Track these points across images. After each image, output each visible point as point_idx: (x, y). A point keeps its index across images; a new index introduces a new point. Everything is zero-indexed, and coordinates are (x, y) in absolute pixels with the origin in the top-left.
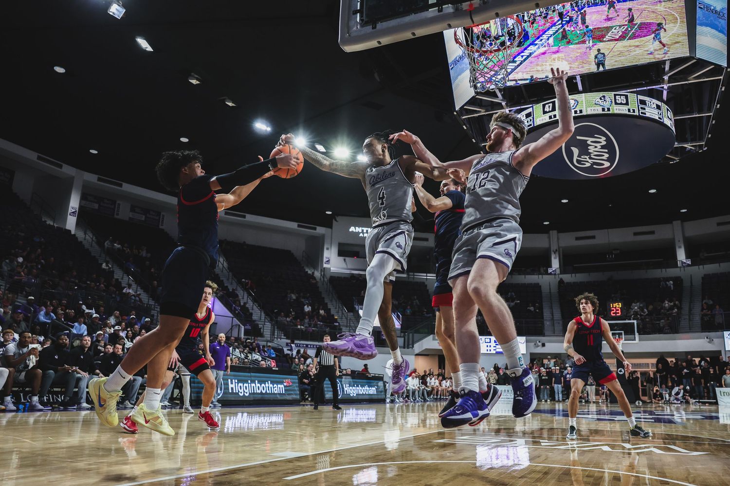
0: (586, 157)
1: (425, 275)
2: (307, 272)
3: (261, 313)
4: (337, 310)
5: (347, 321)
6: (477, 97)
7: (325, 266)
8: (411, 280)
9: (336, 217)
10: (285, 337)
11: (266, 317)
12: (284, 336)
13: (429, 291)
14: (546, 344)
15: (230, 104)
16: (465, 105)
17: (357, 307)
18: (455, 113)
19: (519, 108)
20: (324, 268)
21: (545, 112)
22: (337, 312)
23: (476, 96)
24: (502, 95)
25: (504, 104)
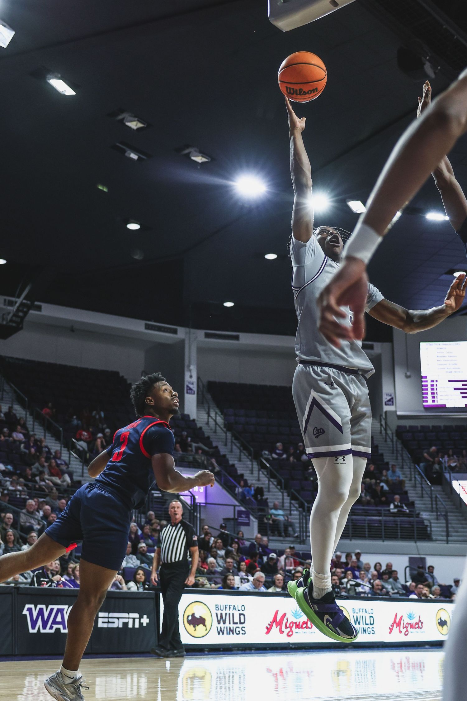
3: (283, 496)
4: (413, 482)
5: (432, 501)
7: (386, 408)
11: (293, 502)
17: (447, 476)
20: (386, 412)
22: (412, 487)
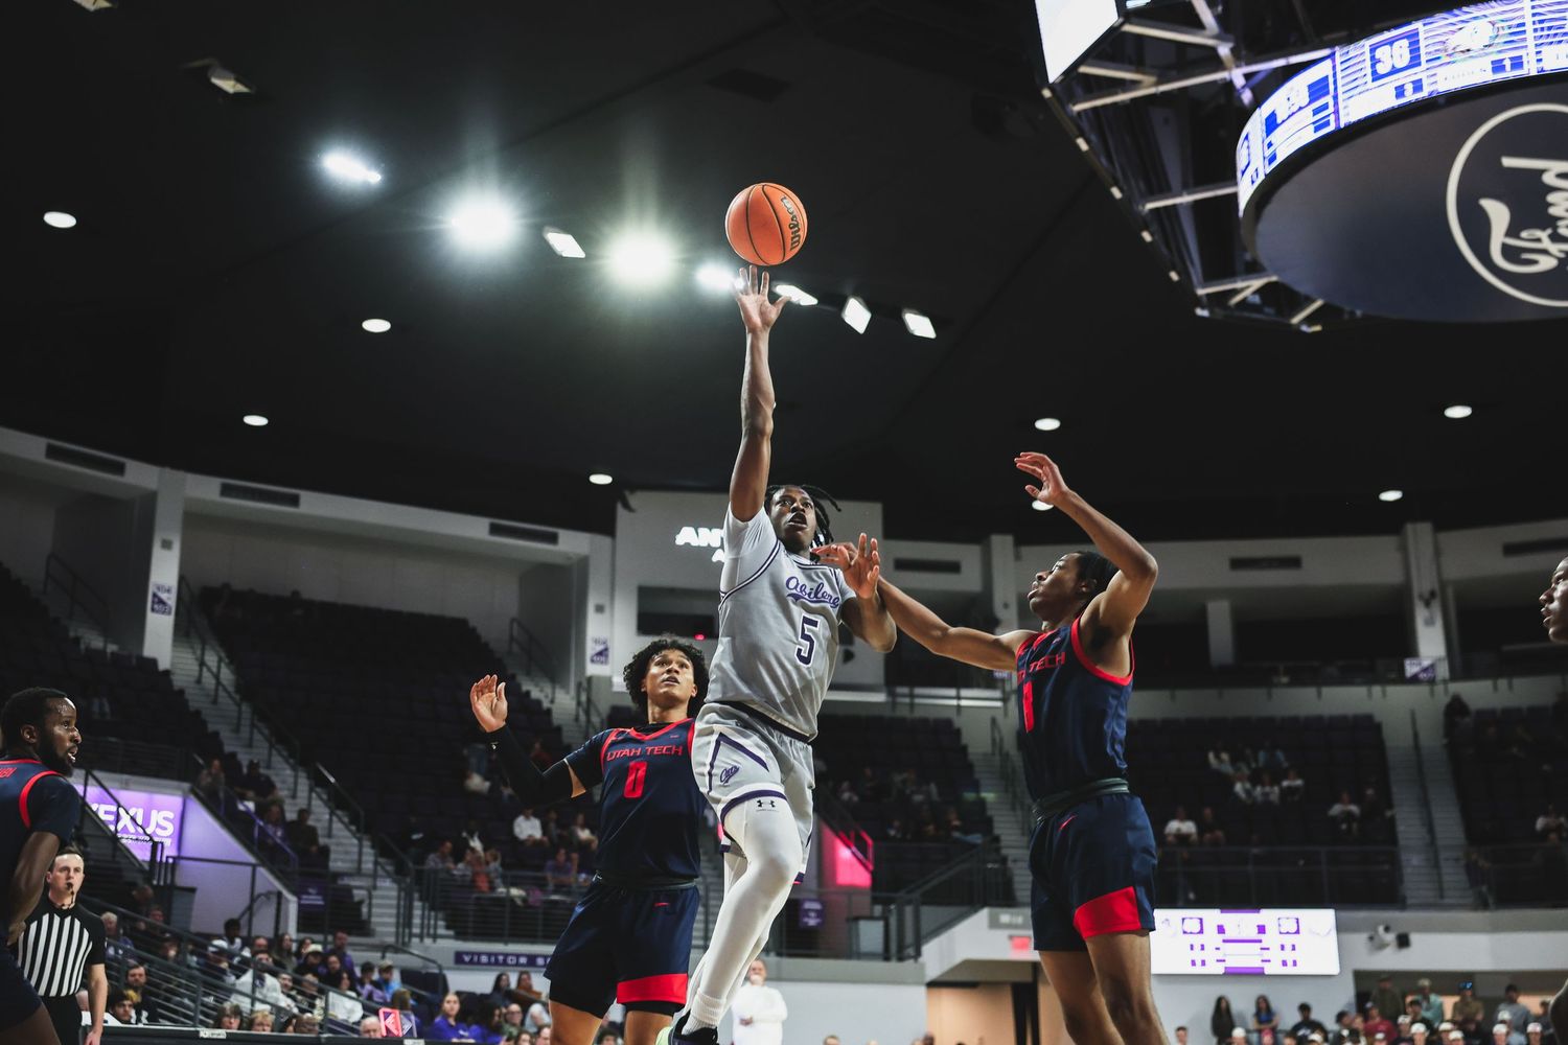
0: (1538, 233)
1: (952, 692)
2: (528, 693)
6: (1128, 28)
8: (904, 712)
9: (627, 493)
10: (451, 933)
12: (448, 927)
13: (971, 750)
14: (1414, 938)
15: (229, 85)
16: (1084, 59)
18: (1047, 93)
19: (1281, 63)
21: (1376, 77)
23: (1122, 24)
24: (1218, 18)
25: (1224, 50)
